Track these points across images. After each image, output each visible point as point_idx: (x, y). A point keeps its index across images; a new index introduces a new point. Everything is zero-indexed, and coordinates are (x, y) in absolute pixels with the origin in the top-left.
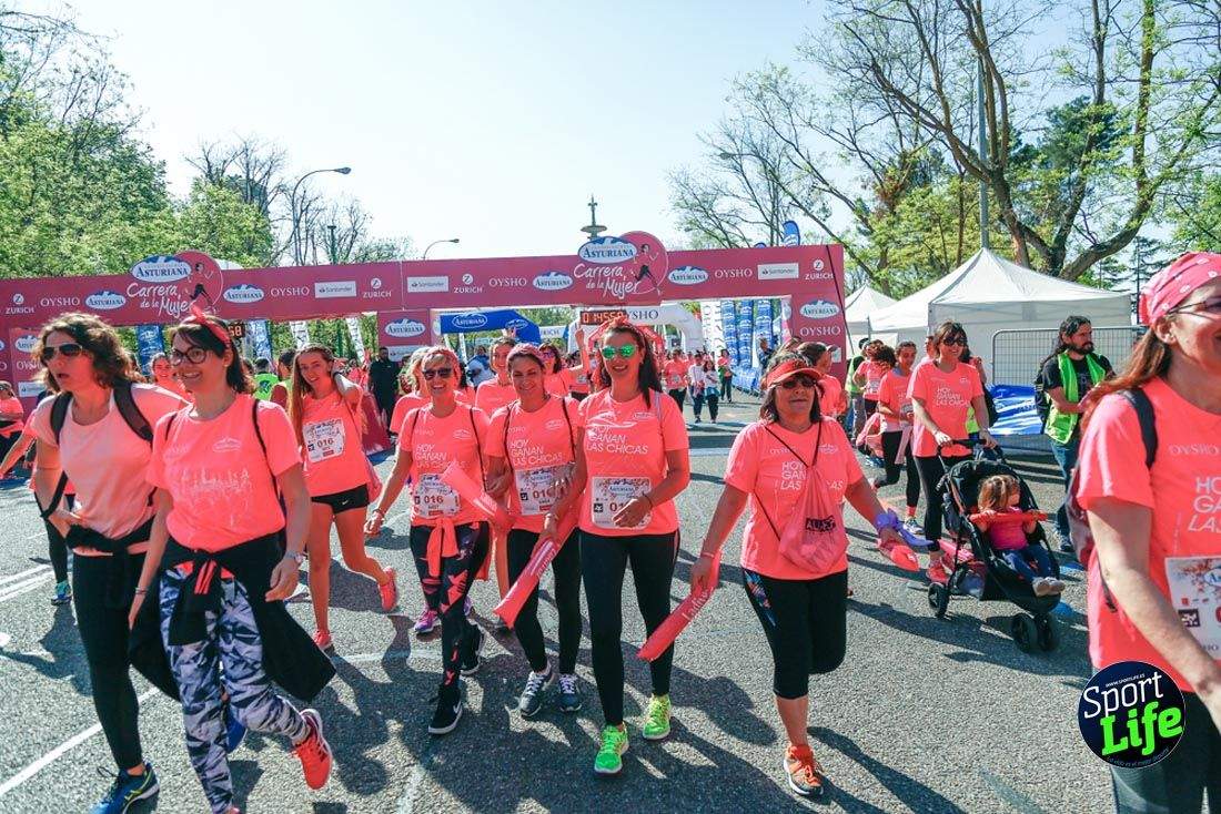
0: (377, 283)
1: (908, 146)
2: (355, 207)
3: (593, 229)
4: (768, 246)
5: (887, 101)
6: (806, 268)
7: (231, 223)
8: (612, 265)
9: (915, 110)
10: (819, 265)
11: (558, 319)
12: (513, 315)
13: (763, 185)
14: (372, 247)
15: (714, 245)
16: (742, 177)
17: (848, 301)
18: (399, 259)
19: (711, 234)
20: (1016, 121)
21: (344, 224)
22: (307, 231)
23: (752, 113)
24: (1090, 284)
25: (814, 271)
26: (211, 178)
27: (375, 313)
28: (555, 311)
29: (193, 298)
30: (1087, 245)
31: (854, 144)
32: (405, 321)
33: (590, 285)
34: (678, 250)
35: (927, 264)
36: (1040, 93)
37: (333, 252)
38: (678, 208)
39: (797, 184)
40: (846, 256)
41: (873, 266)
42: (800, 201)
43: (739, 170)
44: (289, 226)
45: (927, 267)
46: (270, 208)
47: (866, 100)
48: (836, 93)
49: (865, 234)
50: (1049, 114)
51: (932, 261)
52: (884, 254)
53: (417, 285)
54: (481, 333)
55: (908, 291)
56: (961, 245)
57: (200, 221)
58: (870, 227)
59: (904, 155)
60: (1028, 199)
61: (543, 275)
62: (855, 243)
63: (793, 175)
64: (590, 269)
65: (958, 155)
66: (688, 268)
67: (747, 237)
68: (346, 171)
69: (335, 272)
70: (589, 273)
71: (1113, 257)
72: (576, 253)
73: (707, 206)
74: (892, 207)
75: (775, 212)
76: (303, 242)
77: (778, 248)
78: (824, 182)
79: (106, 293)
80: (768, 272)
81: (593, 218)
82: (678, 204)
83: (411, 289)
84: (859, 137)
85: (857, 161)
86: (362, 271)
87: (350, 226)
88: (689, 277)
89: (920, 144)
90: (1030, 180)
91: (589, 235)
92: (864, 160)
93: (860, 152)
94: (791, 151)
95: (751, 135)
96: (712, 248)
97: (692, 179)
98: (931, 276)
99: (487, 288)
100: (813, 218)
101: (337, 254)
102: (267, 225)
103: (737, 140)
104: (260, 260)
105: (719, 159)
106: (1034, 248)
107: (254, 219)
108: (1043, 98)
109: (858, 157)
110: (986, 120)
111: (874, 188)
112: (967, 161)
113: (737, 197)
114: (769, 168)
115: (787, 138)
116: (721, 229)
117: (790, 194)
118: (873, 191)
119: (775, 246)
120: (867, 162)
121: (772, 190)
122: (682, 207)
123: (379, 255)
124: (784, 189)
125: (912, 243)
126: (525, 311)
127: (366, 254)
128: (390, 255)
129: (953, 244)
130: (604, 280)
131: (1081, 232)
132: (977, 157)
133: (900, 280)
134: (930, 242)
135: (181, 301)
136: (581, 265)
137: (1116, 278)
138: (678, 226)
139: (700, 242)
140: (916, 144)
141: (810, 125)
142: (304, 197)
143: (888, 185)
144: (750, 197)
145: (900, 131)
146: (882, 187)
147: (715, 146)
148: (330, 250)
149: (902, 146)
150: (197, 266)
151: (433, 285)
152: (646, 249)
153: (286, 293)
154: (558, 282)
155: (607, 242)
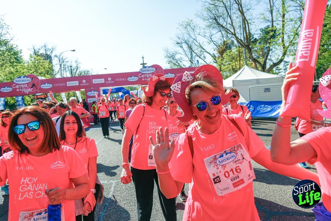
0: (84, 81)
1: (225, 39)
2: (77, 61)
3: (143, 64)
4: (190, 67)
5: (219, 28)
7: (41, 66)
8: (149, 74)
9: (226, 30)
11: (135, 89)
12: (122, 88)
14: (83, 71)
15: (176, 67)
16: (183, 49)
18: (90, 75)
19: (175, 64)
20: (252, 32)
21: (74, 65)
22: (64, 68)
23: (184, 32)
24: (273, 73)
26: (35, 54)
27: (84, 90)
28: (134, 87)
29: (32, 88)
30: (272, 63)
31: (211, 39)
32: (93, 91)
33: (143, 79)
34: (167, 69)
36: (257, 25)
38: (166, 58)
39: (197, 50)
42: (198, 54)
43: (181, 47)
44: (59, 66)
45: (232, 71)
46: (53, 62)
47: (214, 28)
48: (206, 26)
49: (215, 63)
50: (260, 30)
51: (233, 69)
52: (220, 68)
53: (95, 81)
54: (114, 93)
55: (227, 77)
56: (240, 65)
57: (32, 66)
58: (216, 61)
59: (224, 42)
60: (257, 52)
61: (130, 77)
63: (196, 48)
64: (143, 75)
65: (238, 41)
66: (169, 74)
67: (185, 65)
68: (74, 51)
69: (72, 79)
70: (143, 76)
71: (278, 66)
72: (139, 71)
73: (173, 57)
74: (222, 55)
75: (192, 58)
76: (63, 71)
78: (204, 49)
79: (6, 87)
81: (143, 62)
82: (166, 57)
84: (212, 37)
85: (212, 44)
86: (80, 78)
87: (76, 66)
88: (170, 76)
89: (228, 39)
90: (257, 47)
91: (143, 66)
92: (214, 43)
94: (195, 42)
95: (184, 37)
96: (175, 68)
97: (169, 50)
98: (233, 73)
99: (115, 81)
100: (202, 59)
101: (73, 74)
102: (52, 66)
103: (180, 39)
104: (51, 76)
105: (176, 44)
106: (258, 65)
107: (48, 65)
108: (258, 26)
109: (212, 42)
110: (244, 32)
111: (217, 50)
112: (240, 43)
113: (181, 54)
114: (189, 46)
115: (193, 38)
116: (178, 63)
117: (195, 53)
118: (217, 51)
119: (192, 67)
120: (215, 44)
121: (190, 52)
122: (167, 57)
123: (85, 74)
124: (193, 52)
125: (228, 65)
126: (126, 87)
127: (81, 73)
128: (88, 73)
129: (238, 65)
130: (147, 78)
131: (270, 60)
132: (242, 42)
133: (225, 74)
134: (233, 64)
135: (28, 89)
136: (141, 74)
137: (279, 72)
138: (166, 62)
139: (172, 67)
140: (227, 39)
141: (199, 34)
142: (62, 58)
143: (221, 50)
144: (185, 54)
145: (223, 35)
146: (219, 50)
147: (175, 41)
148: (70, 73)
149: (223, 39)
150: (33, 78)
151: (100, 81)
152: (158, 69)
153: (59, 85)
155: (147, 67)
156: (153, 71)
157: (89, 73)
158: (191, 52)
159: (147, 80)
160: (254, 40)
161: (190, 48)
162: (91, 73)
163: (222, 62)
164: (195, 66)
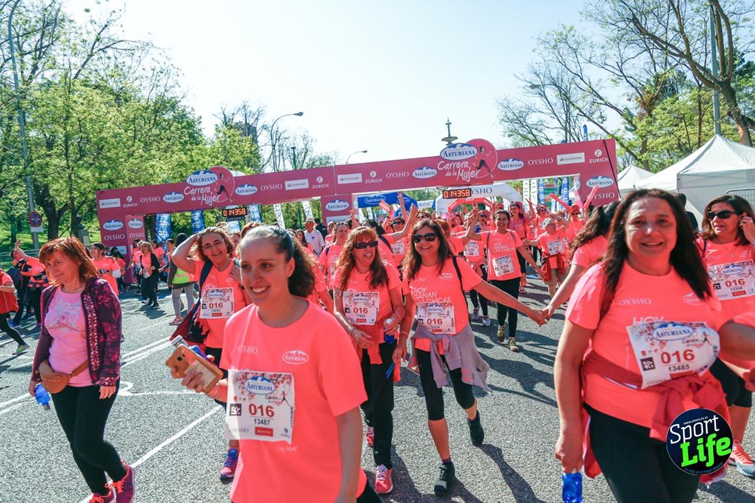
0: (320, 179)
1: (660, 70)
2: (306, 136)
3: (449, 139)
4: (564, 143)
5: (645, 42)
6: (589, 155)
7: (237, 149)
8: (461, 161)
10: (598, 153)
11: (429, 196)
13: (560, 104)
14: (317, 158)
15: (527, 144)
16: (546, 102)
17: (619, 176)
18: (332, 165)
19: (525, 138)
20: (740, 46)
21: (300, 146)
22: (280, 151)
23: (550, 58)
25: (595, 157)
26: (226, 123)
27: (320, 197)
28: (427, 191)
29: (219, 194)
31: (621, 72)
32: (337, 201)
33: (448, 174)
35: (676, 148)
37: (295, 163)
38: (503, 122)
39: (583, 101)
40: (618, 146)
41: (636, 152)
42: (585, 112)
43: (543, 95)
44: (271, 148)
45: (676, 150)
46: (258, 139)
47: (630, 42)
48: (608, 39)
49: (631, 130)
51: (679, 146)
52: (644, 143)
53: (343, 179)
55: (662, 166)
56: (700, 134)
57: (220, 149)
58: (634, 126)
59: (657, 77)
60: (750, 99)
61: (419, 169)
62: (624, 137)
63: (580, 95)
64: (448, 164)
65: (696, 74)
66: (511, 160)
67: (549, 138)
68: (300, 114)
69: (296, 174)
70: (447, 167)
72: (438, 155)
73: (522, 119)
74: (649, 112)
75: (568, 120)
76: (278, 158)
77: (570, 143)
78: (601, 98)
79: (173, 193)
80: (563, 159)
81: (449, 135)
82: (503, 120)
83: (340, 182)
86: (311, 173)
87: (304, 146)
88: (511, 166)
89: (668, 68)
91: (447, 143)
92: (628, 82)
93: (625, 77)
94: (578, 80)
95: (550, 72)
96: (526, 146)
97: (512, 103)
98: (680, 157)
99: (385, 179)
100: (593, 122)
101: (297, 163)
102: (257, 149)
103: (541, 76)
104: (254, 170)
105: (529, 89)
107: (250, 145)
109: (625, 80)
110: (717, 48)
111: (637, 98)
112: (703, 76)
113: (542, 113)
114: (563, 92)
115: (574, 72)
116: (532, 134)
117: (577, 108)
118: (635, 102)
119: (568, 142)
120: (630, 83)
121: (565, 106)
122: (506, 122)
123: (321, 163)
124: (573, 105)
125: (666, 134)
126: (409, 191)
127: (313, 163)
128: (327, 162)
129: (695, 134)
130: (458, 170)
132: (711, 75)
133: (657, 160)
134: (678, 133)
135: (212, 196)
136: (443, 162)
138: (502, 133)
139: (518, 143)
140: (666, 68)
141: (590, 62)
142: (277, 132)
143: (646, 97)
144: (550, 112)
145: (654, 61)
146: (642, 99)
147: (526, 81)
148: (293, 161)
149: (655, 71)
150: (220, 175)
151: (353, 180)
152: (483, 149)
153: (269, 188)
154: (427, 173)
155: (458, 146)
156: (473, 155)
157: (330, 161)
158: (568, 106)
159: (456, 177)
160: (744, 67)
161: (565, 97)
162: (334, 162)
163: (651, 128)
164: (576, 139)
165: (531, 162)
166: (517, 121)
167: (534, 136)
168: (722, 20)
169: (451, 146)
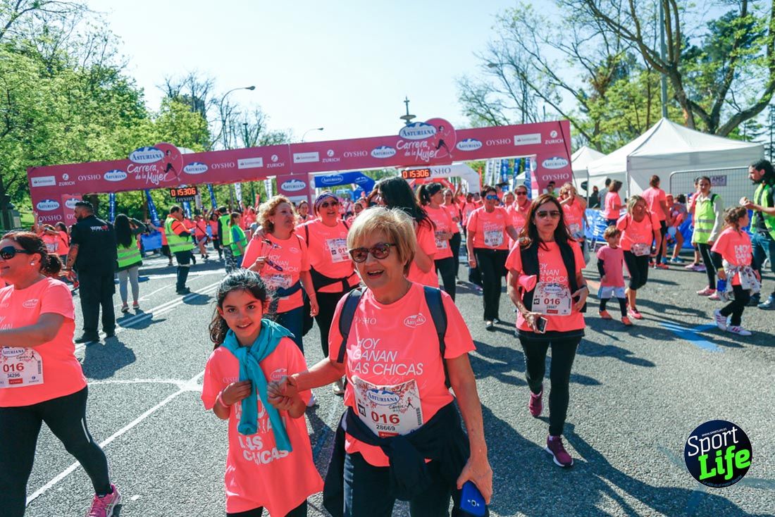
0: (275, 158)
1: (613, 52)
2: (259, 110)
3: (407, 117)
4: (521, 123)
5: (599, 24)
6: (545, 136)
8: (420, 141)
9: (617, 28)
10: (554, 134)
12: (359, 174)
13: (517, 84)
14: (271, 135)
15: (485, 124)
16: (503, 79)
17: (573, 157)
18: (287, 142)
19: (483, 117)
20: (686, 31)
21: (252, 122)
22: (230, 127)
23: (509, 36)
24: (737, 138)
25: (552, 139)
26: (172, 97)
27: (275, 177)
28: (385, 171)
29: (166, 172)
30: (735, 112)
31: (576, 52)
32: (293, 181)
33: (407, 154)
34: (463, 128)
35: (626, 130)
36: (702, 11)
37: (247, 140)
38: (462, 101)
39: (539, 82)
40: (572, 127)
41: (590, 133)
42: (541, 92)
43: (501, 74)
44: (221, 124)
45: (627, 132)
46: (207, 114)
47: (585, 23)
48: (564, 19)
49: (585, 112)
50: (709, 24)
51: (630, 128)
52: (597, 125)
53: (299, 158)
54: (340, 186)
55: (613, 148)
56: (648, 116)
57: (167, 124)
58: (588, 108)
59: (610, 59)
60: (696, 83)
61: (377, 148)
62: (579, 118)
63: (536, 75)
64: (407, 144)
65: (646, 57)
66: (469, 140)
67: (507, 118)
68: (252, 88)
69: (249, 152)
70: (406, 146)
71: (753, 119)
72: (397, 134)
73: (480, 98)
74: (602, 93)
75: (525, 99)
76: (228, 134)
77: (527, 124)
78: (557, 79)
79: (115, 171)
80: (520, 140)
81: (408, 113)
82: (461, 98)
83: (296, 161)
84: (579, 48)
85: (578, 64)
86: (264, 151)
87: (256, 122)
88: (470, 146)
89: (620, 50)
90: (696, 70)
91: (405, 121)
92: (583, 63)
93: (579, 57)
94: (535, 60)
95: (508, 51)
96: (484, 126)
97: (471, 82)
98: (630, 138)
99: (342, 158)
100: (550, 103)
101: (249, 140)
102: (206, 125)
103: (499, 54)
104: (203, 147)
105: (488, 67)
106: (697, 115)
107: (198, 121)
108: (704, 14)
109: (579, 61)
110: (665, 32)
111: (590, 81)
112: (652, 60)
113: (500, 92)
114: (520, 72)
115: (531, 51)
116: (490, 113)
117: (534, 89)
118: (589, 83)
119: (525, 123)
120: (585, 65)
121: (522, 86)
122: (464, 100)
123: (275, 140)
124: (531, 85)
125: (616, 117)
126: (366, 172)
127: (267, 140)
128: (281, 139)
129: (644, 116)
130: (416, 150)
131: (730, 103)
132: (659, 58)
133: (609, 141)
134: (628, 116)
136: (401, 141)
137: (756, 133)
138: (461, 113)
139: (476, 123)
140: (618, 51)
141: (546, 41)
142: (228, 106)
143: (600, 80)
144: (508, 91)
145: (607, 42)
146: (596, 81)
147: (485, 59)
148: (245, 138)
149: (608, 52)
150: (167, 152)
151: (309, 157)
153: (221, 166)
154: (387, 152)
155: (417, 126)
156: (431, 135)
157: (284, 138)
158: (525, 86)
159: (415, 156)
160: (689, 50)
161: (523, 76)
162: (289, 140)
163: (603, 110)
164: (533, 119)
165: (489, 143)
166: (476, 100)
167: (492, 115)
168: (671, 5)
169: (410, 125)
